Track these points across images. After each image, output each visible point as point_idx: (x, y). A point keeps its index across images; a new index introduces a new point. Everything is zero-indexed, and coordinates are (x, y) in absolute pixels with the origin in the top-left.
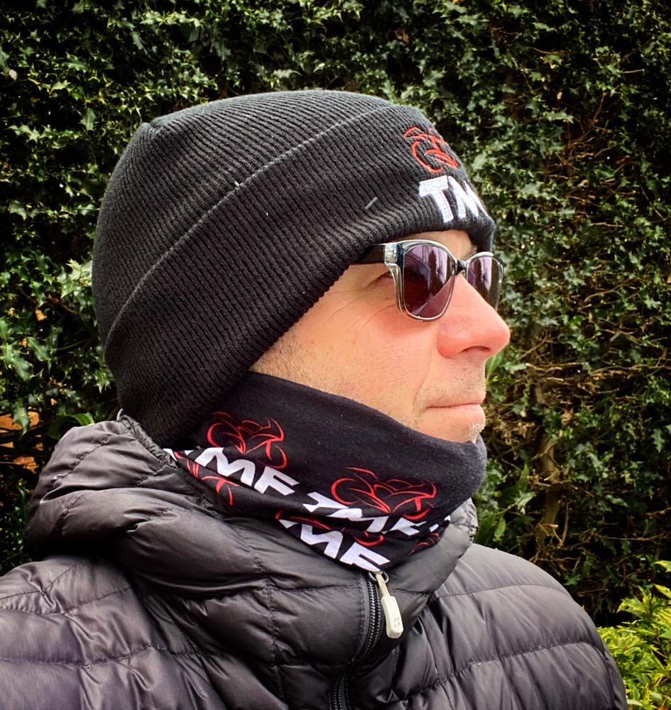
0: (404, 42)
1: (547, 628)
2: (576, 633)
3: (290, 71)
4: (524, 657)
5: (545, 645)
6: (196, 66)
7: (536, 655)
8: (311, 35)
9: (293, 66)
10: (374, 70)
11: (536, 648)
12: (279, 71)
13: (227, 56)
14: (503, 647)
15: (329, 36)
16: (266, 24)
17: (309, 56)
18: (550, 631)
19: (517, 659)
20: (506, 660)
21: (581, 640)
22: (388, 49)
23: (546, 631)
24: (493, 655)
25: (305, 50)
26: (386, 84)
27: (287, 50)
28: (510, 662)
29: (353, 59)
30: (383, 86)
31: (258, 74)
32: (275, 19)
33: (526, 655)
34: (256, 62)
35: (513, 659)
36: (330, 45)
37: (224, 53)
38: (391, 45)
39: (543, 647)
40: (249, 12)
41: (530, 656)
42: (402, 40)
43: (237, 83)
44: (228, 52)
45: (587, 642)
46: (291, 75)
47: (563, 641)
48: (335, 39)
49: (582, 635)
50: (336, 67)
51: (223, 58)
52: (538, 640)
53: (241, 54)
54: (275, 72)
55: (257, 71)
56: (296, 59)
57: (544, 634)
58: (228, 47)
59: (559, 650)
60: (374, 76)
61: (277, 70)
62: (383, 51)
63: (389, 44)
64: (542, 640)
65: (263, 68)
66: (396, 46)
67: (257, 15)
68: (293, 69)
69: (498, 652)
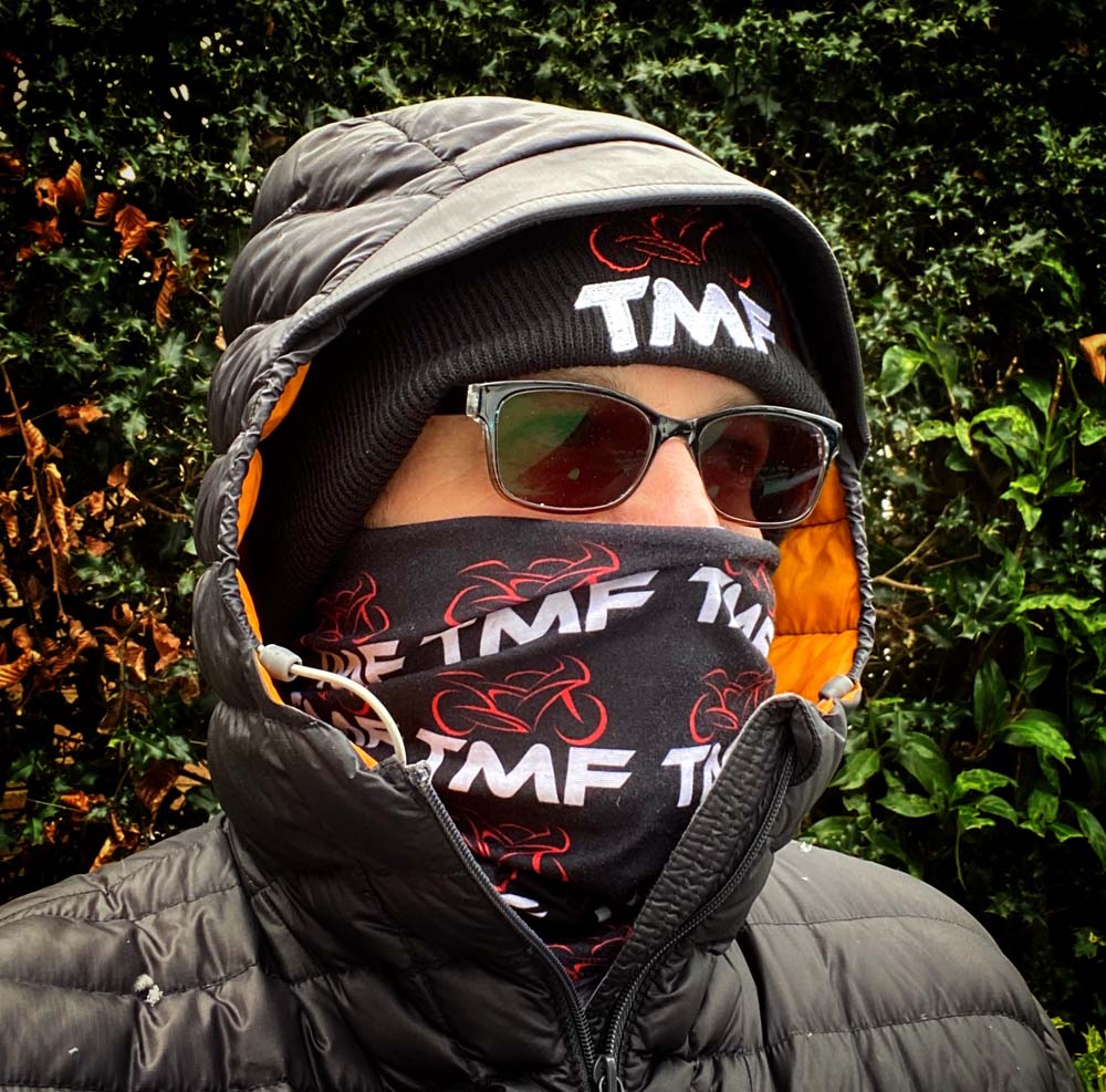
0: (1079, 57)
1: (941, 989)
2: (989, 999)
3: (876, 125)
4: (894, 1032)
5: (933, 1014)
6: (725, 134)
7: (915, 1029)
8: (913, 65)
9: (883, 116)
10: (1024, 107)
11: (918, 1019)
12: (859, 126)
13: (774, 113)
14: (858, 1012)
15: (944, 63)
16: (834, 57)
17: (909, 98)
18: (944, 993)
19: (882, 1034)
20: (863, 1034)
21: (997, 1011)
22: (1051, 71)
23: (937, 993)
24: (838, 1023)
25: (904, 90)
26: (1043, 128)
27: (872, 94)
28: (870, 1038)
29: (986, 94)
30: (1040, 132)
31: (826, 135)
32: (849, 49)
33: (898, 1028)
34: (821, 117)
35: (874, 1032)
36: (946, 78)
37: (769, 109)
38: (1055, 65)
39: (929, 1018)
40: (804, 43)
41: (905, 1030)
42: (1075, 55)
43: (790, 153)
44: (777, 107)
45: (1011, 1015)
46: (877, 130)
47: (966, 1010)
48: (953, 66)
49: (1000, 1001)
50: (955, 110)
51: (770, 116)
52: (922, 1005)
53: (797, 108)
54: (852, 129)
55: (823, 130)
56: (886, 105)
57: (933, 997)
58: (777, 98)
59: (957, 1025)
60: (1024, 118)
61: (855, 125)
62: (1040, 76)
63: (1052, 63)
64: (927, 1007)
65: (833, 125)
66: (1063, 66)
67: (822, 45)
68: (880, 121)
69: (850, 1020)
